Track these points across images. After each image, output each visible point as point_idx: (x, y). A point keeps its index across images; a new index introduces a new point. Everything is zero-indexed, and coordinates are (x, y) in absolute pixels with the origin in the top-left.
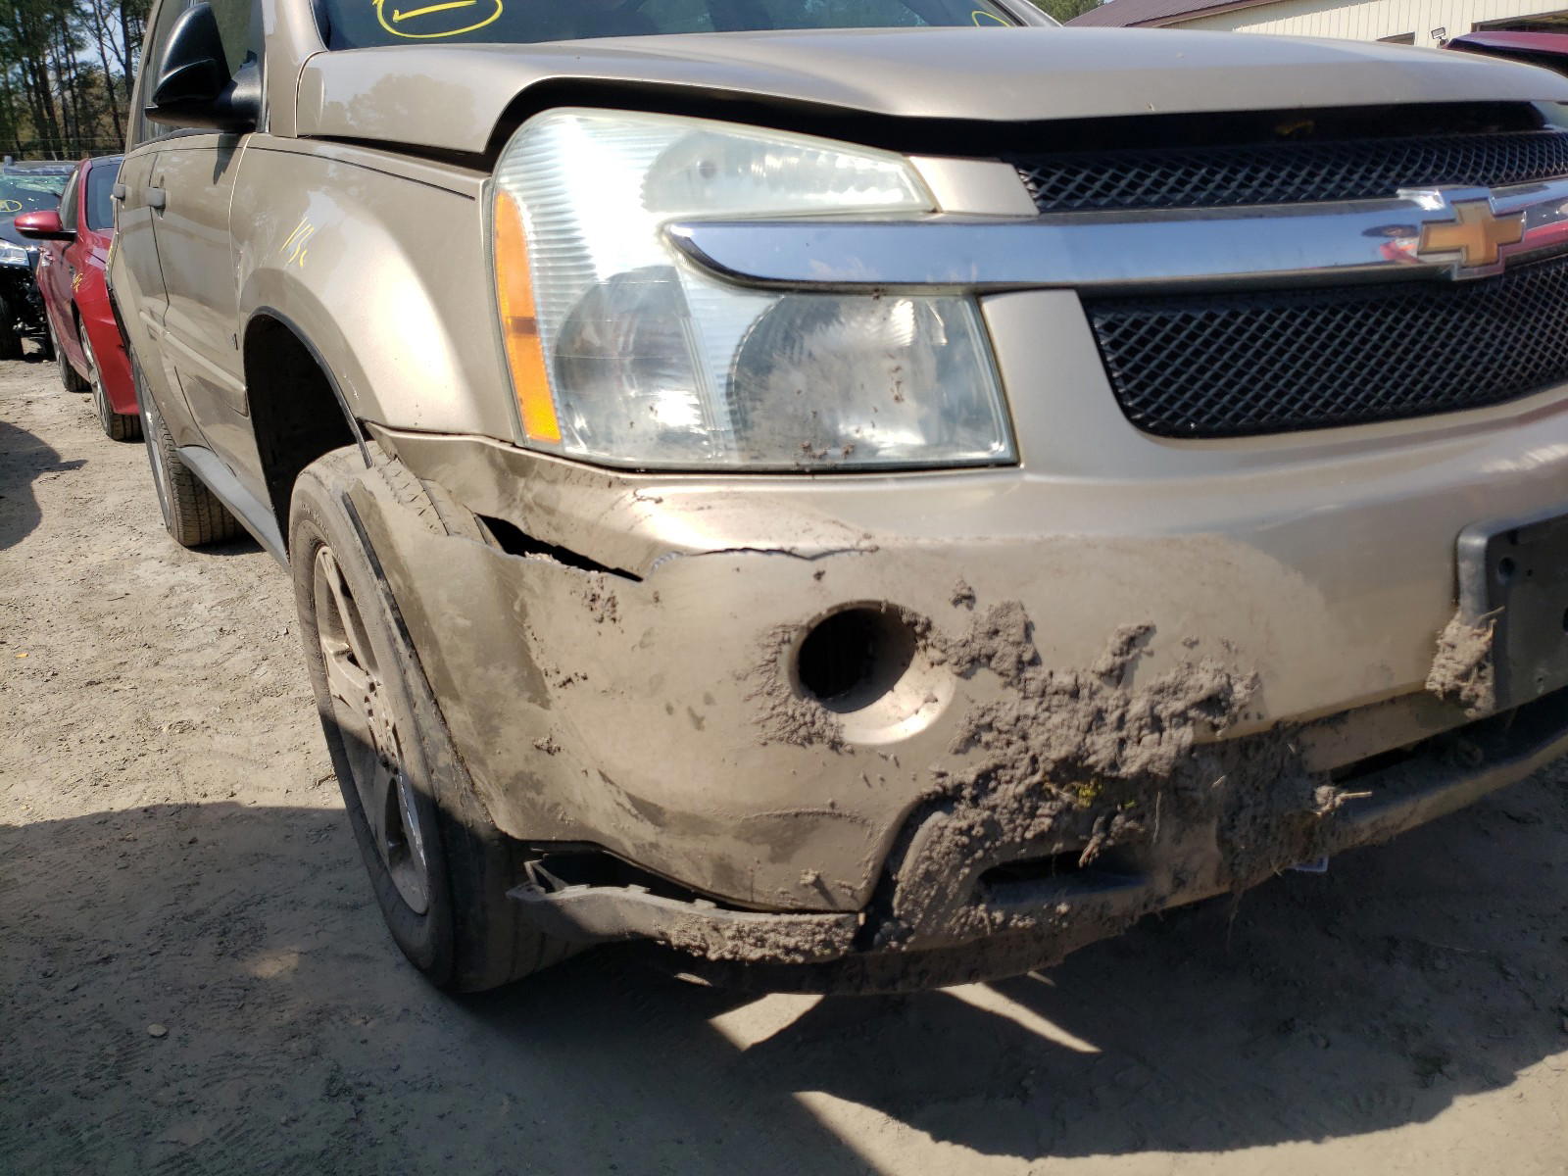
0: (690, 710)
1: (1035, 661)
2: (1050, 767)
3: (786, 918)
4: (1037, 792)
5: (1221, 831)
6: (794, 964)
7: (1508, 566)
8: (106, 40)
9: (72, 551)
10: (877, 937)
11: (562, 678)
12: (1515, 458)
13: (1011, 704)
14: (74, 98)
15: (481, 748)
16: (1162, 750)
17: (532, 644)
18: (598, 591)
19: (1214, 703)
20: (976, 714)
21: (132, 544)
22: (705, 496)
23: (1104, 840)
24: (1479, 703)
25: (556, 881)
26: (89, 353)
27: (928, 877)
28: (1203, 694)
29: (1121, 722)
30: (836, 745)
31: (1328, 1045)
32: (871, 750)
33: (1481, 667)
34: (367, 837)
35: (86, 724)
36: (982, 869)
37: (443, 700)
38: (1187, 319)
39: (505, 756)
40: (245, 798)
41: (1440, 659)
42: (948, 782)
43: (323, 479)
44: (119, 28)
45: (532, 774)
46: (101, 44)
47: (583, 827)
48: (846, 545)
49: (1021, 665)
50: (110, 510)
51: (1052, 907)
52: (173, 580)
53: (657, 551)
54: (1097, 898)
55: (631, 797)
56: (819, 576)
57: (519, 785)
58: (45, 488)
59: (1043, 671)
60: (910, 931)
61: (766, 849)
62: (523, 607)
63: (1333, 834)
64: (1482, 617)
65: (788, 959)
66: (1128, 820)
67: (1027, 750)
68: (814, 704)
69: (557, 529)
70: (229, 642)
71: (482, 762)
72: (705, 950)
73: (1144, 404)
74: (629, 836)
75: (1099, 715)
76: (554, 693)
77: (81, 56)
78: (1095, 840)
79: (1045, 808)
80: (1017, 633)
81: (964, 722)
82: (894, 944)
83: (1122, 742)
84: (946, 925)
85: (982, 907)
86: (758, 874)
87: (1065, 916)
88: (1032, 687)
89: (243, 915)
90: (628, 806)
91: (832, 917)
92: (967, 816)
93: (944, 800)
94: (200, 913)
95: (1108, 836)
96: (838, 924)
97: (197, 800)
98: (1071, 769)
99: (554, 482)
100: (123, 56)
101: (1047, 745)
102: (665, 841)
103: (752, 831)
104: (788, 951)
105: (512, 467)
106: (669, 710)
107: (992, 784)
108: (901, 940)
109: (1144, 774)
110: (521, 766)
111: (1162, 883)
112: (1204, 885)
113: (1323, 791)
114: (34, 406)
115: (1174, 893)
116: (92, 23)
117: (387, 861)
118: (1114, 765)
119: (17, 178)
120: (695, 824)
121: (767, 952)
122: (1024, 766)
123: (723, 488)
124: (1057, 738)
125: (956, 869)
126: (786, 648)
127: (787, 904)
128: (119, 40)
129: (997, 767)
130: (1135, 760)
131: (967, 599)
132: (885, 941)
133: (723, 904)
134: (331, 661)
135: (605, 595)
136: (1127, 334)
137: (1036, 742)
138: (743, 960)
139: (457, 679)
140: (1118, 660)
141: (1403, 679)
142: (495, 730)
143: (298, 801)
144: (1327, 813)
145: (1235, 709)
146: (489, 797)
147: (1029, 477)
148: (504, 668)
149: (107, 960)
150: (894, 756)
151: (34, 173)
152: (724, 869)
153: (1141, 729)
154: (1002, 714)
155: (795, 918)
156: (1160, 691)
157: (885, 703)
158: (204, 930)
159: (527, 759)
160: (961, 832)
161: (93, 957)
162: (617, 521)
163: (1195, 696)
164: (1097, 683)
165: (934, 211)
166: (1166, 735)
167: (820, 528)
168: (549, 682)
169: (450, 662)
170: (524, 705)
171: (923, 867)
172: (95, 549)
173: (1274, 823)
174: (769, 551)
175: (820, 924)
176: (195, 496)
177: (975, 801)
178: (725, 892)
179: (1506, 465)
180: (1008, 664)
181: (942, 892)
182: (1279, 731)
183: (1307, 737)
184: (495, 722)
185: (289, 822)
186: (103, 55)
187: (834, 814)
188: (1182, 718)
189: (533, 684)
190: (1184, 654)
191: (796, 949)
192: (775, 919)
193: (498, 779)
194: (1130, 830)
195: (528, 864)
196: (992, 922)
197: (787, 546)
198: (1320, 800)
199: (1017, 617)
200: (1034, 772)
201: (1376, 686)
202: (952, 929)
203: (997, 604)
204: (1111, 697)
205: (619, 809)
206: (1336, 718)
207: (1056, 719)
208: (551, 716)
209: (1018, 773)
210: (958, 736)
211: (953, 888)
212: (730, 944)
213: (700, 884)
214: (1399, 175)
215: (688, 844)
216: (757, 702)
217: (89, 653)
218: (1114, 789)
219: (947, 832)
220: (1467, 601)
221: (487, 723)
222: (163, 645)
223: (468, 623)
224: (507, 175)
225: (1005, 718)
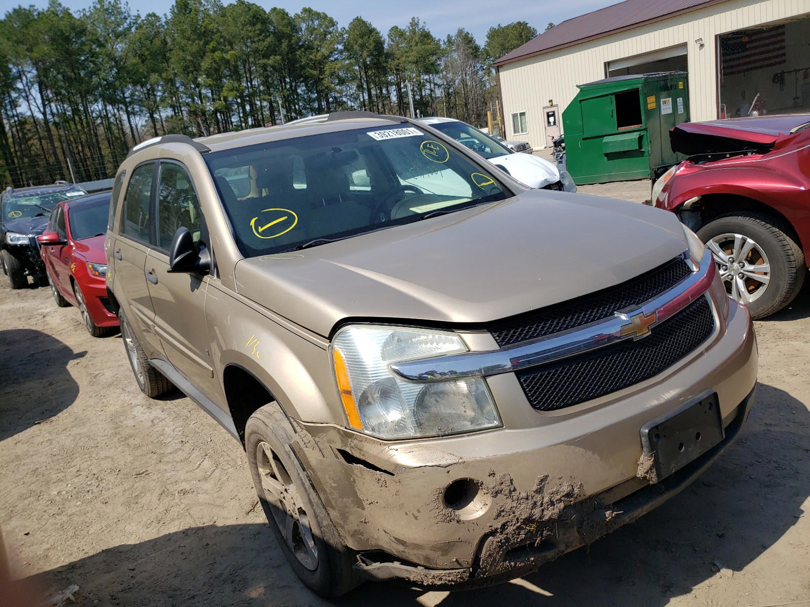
0: (413, 514)
1: (515, 490)
2: (522, 520)
3: (448, 571)
4: (519, 528)
5: (578, 528)
6: (451, 585)
7: (658, 436)
8: (32, 102)
9: (101, 405)
10: (476, 574)
11: (369, 502)
12: (657, 399)
13: (509, 504)
14: (17, 131)
15: (342, 523)
16: (555, 511)
17: (357, 491)
18: (380, 478)
19: (568, 495)
20: (499, 508)
21: (126, 398)
22: (410, 447)
23: (541, 539)
24: (653, 479)
25: (368, 561)
26: (79, 298)
27: (490, 555)
28: (565, 493)
29: (542, 504)
30: (458, 522)
31: (633, 585)
32: (469, 521)
33: (651, 469)
34: (283, 541)
35: (143, 494)
36: (506, 551)
37: (328, 508)
38: (549, 373)
39: (351, 525)
40: (220, 524)
41: (639, 468)
42: (493, 528)
43: (267, 424)
44: (38, 96)
45: (360, 530)
46: (29, 104)
47: (378, 545)
48: (455, 462)
49: (510, 492)
50: (110, 380)
51: (529, 559)
52: (152, 416)
53: (397, 466)
54: (543, 554)
55: (395, 538)
56: (448, 472)
57: (355, 534)
58: (73, 368)
59: (517, 492)
60: (486, 571)
61: (440, 553)
62: (354, 480)
63: (615, 524)
64: (650, 454)
65: (450, 584)
66: (548, 532)
67: (515, 516)
68: (450, 510)
69: (363, 455)
70: (187, 447)
71: (343, 527)
72: (423, 582)
73: (539, 403)
74: (394, 548)
75: (535, 503)
76: (366, 506)
77: (19, 110)
78: (539, 539)
79: (522, 532)
80: (508, 483)
81: (496, 510)
82: (482, 576)
83: (543, 510)
84: (497, 568)
85: (507, 562)
86: (438, 560)
87: (533, 561)
88: (515, 498)
89: (237, 574)
90: (394, 540)
91: (462, 570)
92: (500, 537)
93: (493, 533)
94: (221, 574)
95: (543, 537)
96: (464, 572)
97: (201, 525)
98: (528, 520)
99: (361, 441)
100: (42, 109)
101: (521, 514)
102: (407, 550)
103: (434, 548)
104: (449, 581)
105: (346, 436)
106: (406, 514)
107: (506, 527)
108: (484, 575)
109: (550, 519)
110: (356, 528)
111: (562, 547)
112: (576, 545)
113: (608, 513)
114: (47, 318)
115: (567, 549)
116: (24, 94)
117: (293, 550)
118: (541, 518)
119: (16, 199)
120: (417, 546)
121: (443, 582)
122: (515, 521)
123: (416, 444)
124: (523, 512)
125: (498, 553)
126: (440, 495)
127: (448, 567)
128: (39, 101)
129: (507, 522)
130: (547, 515)
131: (492, 474)
132: (479, 575)
133: (426, 568)
134: (263, 478)
135: (383, 479)
136: (531, 382)
137: (517, 514)
138: (435, 585)
139: (333, 502)
140: (539, 487)
141: (629, 476)
142: (347, 518)
143: (242, 521)
144: (610, 520)
145: (575, 496)
146: (345, 537)
147: (507, 431)
148: (349, 498)
149: (193, 597)
150: (476, 522)
151: (25, 196)
152: (427, 558)
153: (548, 505)
154: (506, 507)
155: (451, 571)
156: (552, 494)
157: (471, 505)
158: (225, 581)
159: (358, 526)
160: (498, 542)
161: (187, 597)
162: (383, 456)
163: (562, 494)
164: (533, 494)
165: (469, 351)
166: (555, 506)
167: (446, 457)
168: (364, 503)
169: (330, 497)
170: (356, 509)
171: (488, 553)
172: (111, 402)
173: (595, 525)
174: (432, 466)
175: (458, 573)
176: (156, 377)
177: (501, 533)
178: (428, 565)
179: (655, 403)
180: (507, 492)
181: (495, 559)
182: (591, 498)
183: (601, 496)
184: (347, 515)
185: (241, 532)
186: (30, 109)
187: (460, 541)
188: (560, 500)
189: (359, 503)
190: (558, 482)
191: (452, 581)
192: (445, 572)
193: (349, 532)
194: (549, 535)
195: (358, 556)
196: (511, 566)
197: (438, 464)
198: (607, 516)
199: (508, 478)
200: (518, 523)
201: (620, 479)
202: (499, 569)
203: (502, 475)
204: (538, 497)
205: (391, 541)
206: (610, 490)
207: (523, 506)
208: (365, 513)
209: (514, 523)
210: (495, 514)
211: (498, 557)
212: (431, 580)
213: (420, 563)
214: (615, 307)
215: (415, 552)
216: (434, 511)
217: (130, 458)
218: (542, 524)
219: (494, 542)
220: (645, 449)
221: (344, 516)
222: (159, 451)
223: (336, 485)
224: (337, 345)
225: (508, 508)
